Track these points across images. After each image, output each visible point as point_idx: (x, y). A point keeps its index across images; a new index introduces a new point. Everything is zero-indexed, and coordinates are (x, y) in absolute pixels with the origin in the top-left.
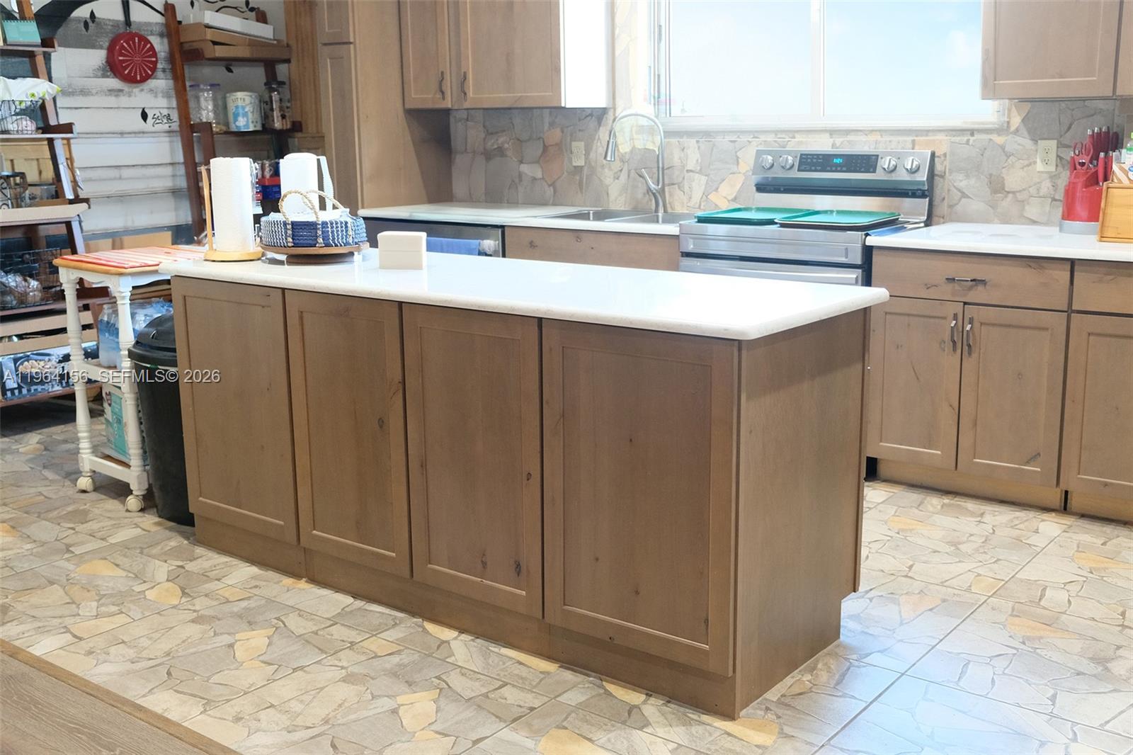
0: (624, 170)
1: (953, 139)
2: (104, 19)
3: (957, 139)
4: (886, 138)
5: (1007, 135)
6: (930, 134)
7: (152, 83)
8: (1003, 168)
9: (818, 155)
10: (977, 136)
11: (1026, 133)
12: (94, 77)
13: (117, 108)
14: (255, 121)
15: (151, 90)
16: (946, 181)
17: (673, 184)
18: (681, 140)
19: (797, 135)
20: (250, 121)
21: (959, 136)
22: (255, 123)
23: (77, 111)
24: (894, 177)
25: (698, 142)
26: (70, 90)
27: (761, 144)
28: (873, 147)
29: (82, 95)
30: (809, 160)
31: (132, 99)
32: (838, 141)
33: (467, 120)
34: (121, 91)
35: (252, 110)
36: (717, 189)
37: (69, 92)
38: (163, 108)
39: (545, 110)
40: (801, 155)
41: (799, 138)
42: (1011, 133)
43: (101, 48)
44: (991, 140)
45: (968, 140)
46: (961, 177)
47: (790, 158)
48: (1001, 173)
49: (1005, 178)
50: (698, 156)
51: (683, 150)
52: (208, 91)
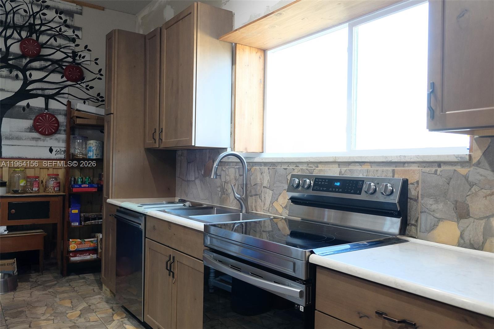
0: (236, 185)
1: (424, 169)
2: (34, 107)
3: (427, 170)
4: (375, 168)
5: (470, 167)
6: (406, 165)
7: (57, 136)
8: (467, 196)
9: (325, 179)
10: (443, 168)
11: (487, 165)
12: (24, 132)
13: (36, 146)
14: (97, 154)
15: (56, 139)
16: (419, 204)
17: (257, 195)
18: (261, 167)
19: (319, 166)
20: (94, 154)
21: (428, 167)
22: (97, 155)
23: (13, 146)
24: (374, 198)
25: (269, 169)
26: (10, 137)
27: (300, 171)
28: (365, 174)
29: (17, 140)
30: (320, 183)
31: (45, 142)
32: (344, 169)
33: (181, 156)
34: (38, 138)
35: (95, 149)
36: (277, 200)
37: (10, 138)
38: (63, 147)
39: (207, 150)
40: (316, 179)
41: (320, 167)
42: (473, 165)
43: (31, 119)
44: (455, 170)
45: (436, 171)
46: (431, 201)
47: (308, 181)
48: (466, 200)
49: (470, 205)
50: (269, 178)
51: (262, 174)
52: (80, 139)
